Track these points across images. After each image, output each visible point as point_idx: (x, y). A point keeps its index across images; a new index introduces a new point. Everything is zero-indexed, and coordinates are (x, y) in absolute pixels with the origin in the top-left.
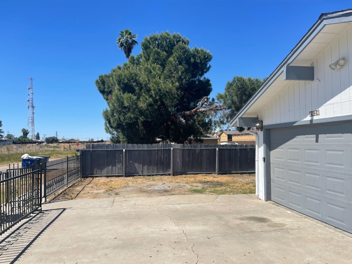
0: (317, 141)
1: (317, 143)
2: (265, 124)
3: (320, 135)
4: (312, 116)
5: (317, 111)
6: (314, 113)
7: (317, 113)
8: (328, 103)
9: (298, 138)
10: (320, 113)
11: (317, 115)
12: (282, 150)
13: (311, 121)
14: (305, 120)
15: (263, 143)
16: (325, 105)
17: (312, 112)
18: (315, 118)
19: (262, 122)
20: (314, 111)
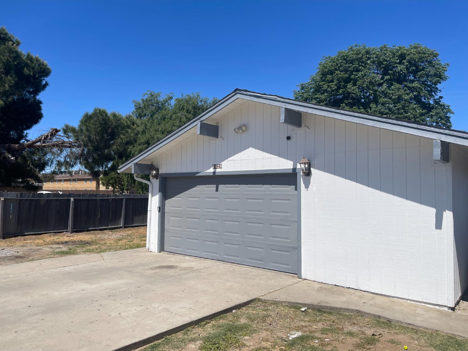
0: (217, 190)
1: (217, 192)
2: (161, 172)
3: (220, 185)
4: (215, 168)
5: (220, 165)
6: (217, 166)
7: (220, 166)
8: (229, 159)
9: (199, 187)
10: (223, 167)
11: (220, 168)
12: (180, 199)
13: (214, 173)
14: (208, 171)
15: (159, 192)
16: (227, 160)
17: (215, 165)
18: (218, 170)
19: (157, 170)
20: (217, 165)
